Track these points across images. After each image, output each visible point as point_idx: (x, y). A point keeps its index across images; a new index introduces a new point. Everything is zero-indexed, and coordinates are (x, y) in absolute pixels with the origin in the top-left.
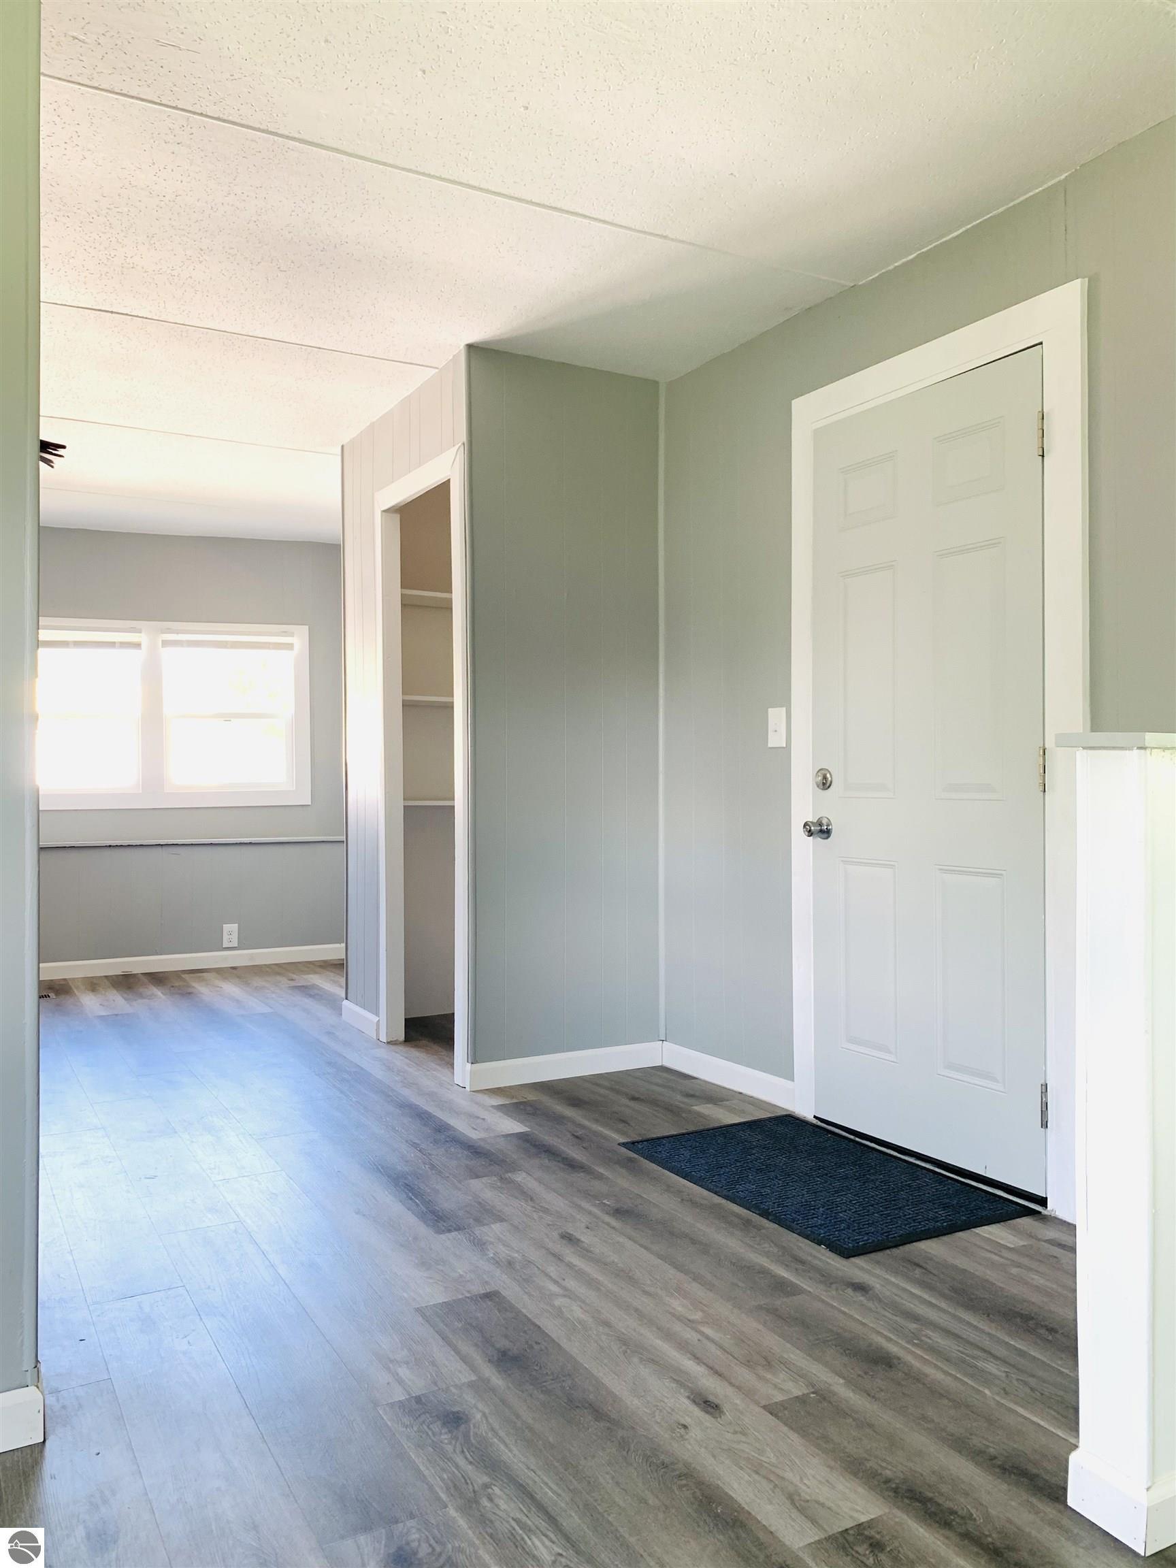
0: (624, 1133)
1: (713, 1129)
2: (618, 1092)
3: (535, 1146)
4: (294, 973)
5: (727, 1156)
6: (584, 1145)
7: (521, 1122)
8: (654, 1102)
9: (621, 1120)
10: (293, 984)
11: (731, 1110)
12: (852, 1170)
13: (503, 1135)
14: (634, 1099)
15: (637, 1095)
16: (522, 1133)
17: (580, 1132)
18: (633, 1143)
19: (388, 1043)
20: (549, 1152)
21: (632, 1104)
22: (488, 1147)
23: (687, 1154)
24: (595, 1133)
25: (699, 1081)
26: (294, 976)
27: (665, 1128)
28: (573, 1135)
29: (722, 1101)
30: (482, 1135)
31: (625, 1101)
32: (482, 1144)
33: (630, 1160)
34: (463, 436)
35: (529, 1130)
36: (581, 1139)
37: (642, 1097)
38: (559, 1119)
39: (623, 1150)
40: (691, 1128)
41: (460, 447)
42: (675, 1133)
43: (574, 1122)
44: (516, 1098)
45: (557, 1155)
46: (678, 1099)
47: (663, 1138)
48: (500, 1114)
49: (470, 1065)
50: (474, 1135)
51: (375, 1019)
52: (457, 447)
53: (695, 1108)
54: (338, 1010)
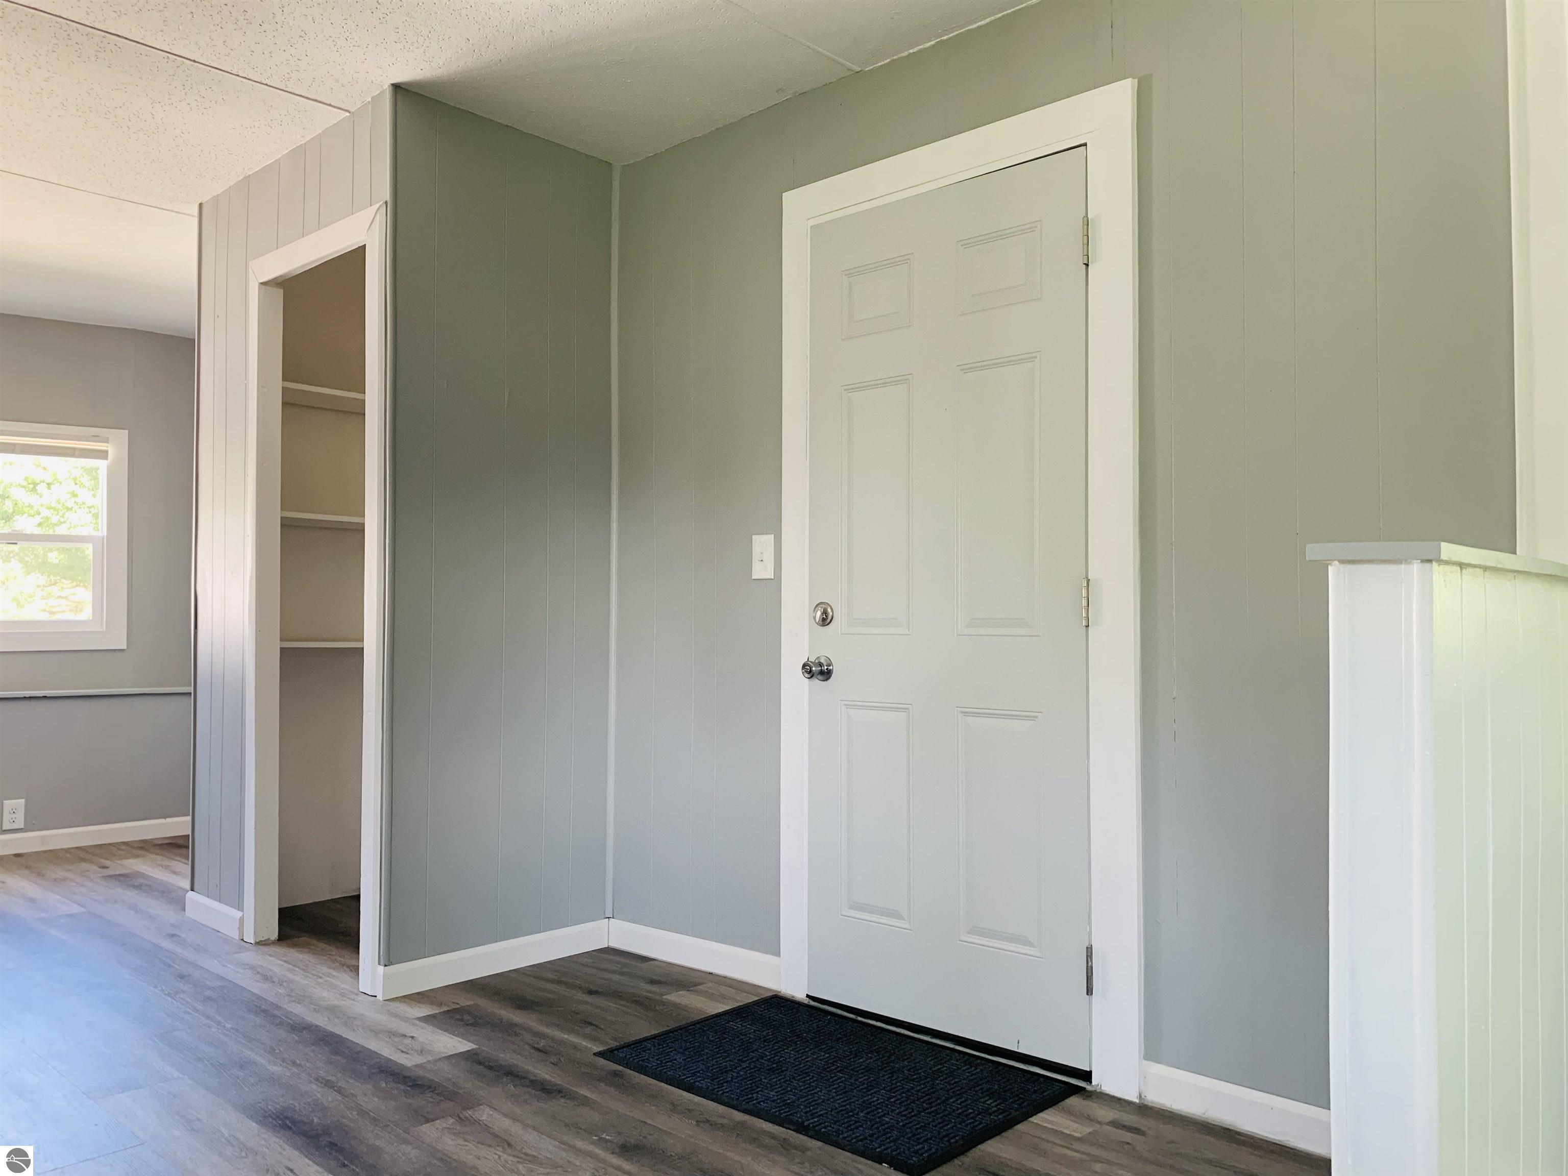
0: (595, 1039)
1: (699, 1022)
2: (569, 986)
3: (490, 1068)
4: (106, 859)
5: (727, 1057)
6: (552, 1060)
7: (462, 1036)
8: (616, 995)
9: (587, 1022)
10: (106, 872)
11: (711, 997)
12: (871, 1058)
13: (445, 1057)
14: (591, 992)
15: (594, 988)
16: (468, 1051)
17: (542, 1043)
18: (611, 1051)
19: (258, 943)
20: (512, 1074)
21: (589, 999)
22: (431, 1076)
23: (679, 1058)
24: (561, 1042)
25: (658, 964)
26: (107, 863)
27: (643, 1028)
28: (534, 1048)
29: (696, 986)
30: (420, 1060)
31: (580, 996)
32: (421, 1073)
33: (616, 1074)
34: (386, 193)
35: (475, 1046)
36: (546, 1053)
37: (600, 990)
38: (509, 1029)
39: (602, 1062)
40: (673, 1025)
41: (380, 206)
42: (657, 1032)
43: (528, 1030)
44: (445, 1005)
45: (524, 1078)
46: (644, 988)
47: (646, 1039)
48: (431, 1028)
49: (383, 967)
50: (407, 1061)
51: (238, 914)
52: (377, 206)
53: (668, 997)
54: (180, 904)
